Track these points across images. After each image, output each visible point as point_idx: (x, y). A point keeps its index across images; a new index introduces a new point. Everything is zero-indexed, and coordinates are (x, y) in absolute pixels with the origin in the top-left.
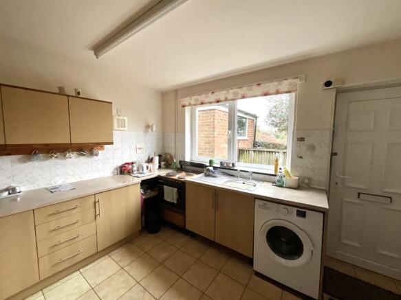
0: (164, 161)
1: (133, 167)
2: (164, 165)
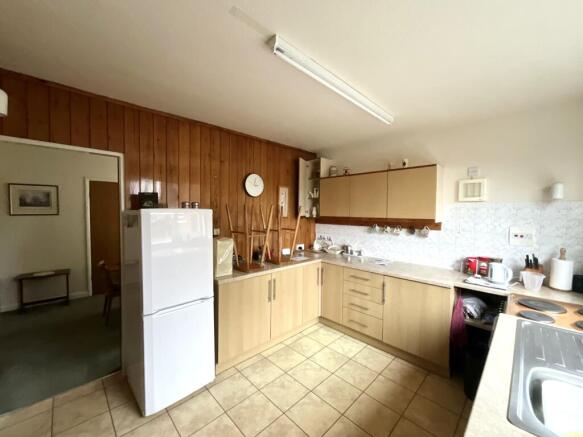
1: (489, 267)
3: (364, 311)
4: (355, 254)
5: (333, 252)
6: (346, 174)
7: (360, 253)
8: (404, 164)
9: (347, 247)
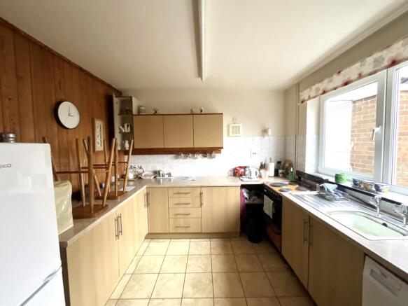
0: (283, 169)
1: (245, 171)
2: (282, 173)
3: (188, 216)
4: (166, 176)
5: (148, 178)
6: (155, 114)
7: (170, 175)
8: (201, 111)
9: (159, 172)
